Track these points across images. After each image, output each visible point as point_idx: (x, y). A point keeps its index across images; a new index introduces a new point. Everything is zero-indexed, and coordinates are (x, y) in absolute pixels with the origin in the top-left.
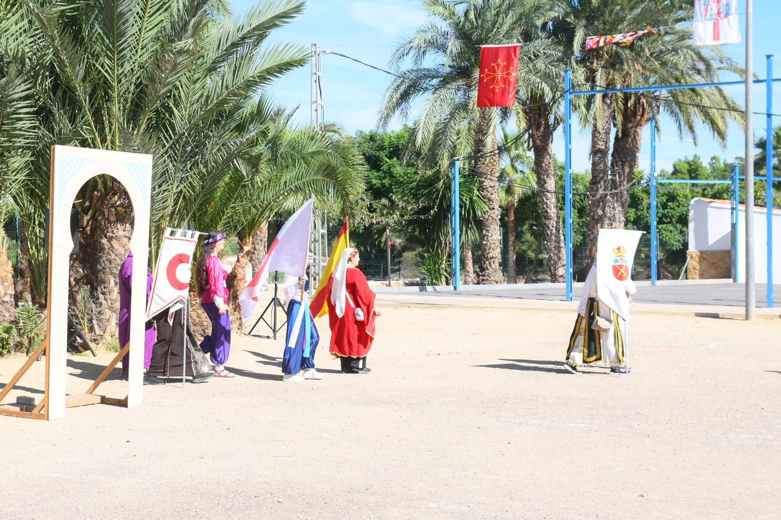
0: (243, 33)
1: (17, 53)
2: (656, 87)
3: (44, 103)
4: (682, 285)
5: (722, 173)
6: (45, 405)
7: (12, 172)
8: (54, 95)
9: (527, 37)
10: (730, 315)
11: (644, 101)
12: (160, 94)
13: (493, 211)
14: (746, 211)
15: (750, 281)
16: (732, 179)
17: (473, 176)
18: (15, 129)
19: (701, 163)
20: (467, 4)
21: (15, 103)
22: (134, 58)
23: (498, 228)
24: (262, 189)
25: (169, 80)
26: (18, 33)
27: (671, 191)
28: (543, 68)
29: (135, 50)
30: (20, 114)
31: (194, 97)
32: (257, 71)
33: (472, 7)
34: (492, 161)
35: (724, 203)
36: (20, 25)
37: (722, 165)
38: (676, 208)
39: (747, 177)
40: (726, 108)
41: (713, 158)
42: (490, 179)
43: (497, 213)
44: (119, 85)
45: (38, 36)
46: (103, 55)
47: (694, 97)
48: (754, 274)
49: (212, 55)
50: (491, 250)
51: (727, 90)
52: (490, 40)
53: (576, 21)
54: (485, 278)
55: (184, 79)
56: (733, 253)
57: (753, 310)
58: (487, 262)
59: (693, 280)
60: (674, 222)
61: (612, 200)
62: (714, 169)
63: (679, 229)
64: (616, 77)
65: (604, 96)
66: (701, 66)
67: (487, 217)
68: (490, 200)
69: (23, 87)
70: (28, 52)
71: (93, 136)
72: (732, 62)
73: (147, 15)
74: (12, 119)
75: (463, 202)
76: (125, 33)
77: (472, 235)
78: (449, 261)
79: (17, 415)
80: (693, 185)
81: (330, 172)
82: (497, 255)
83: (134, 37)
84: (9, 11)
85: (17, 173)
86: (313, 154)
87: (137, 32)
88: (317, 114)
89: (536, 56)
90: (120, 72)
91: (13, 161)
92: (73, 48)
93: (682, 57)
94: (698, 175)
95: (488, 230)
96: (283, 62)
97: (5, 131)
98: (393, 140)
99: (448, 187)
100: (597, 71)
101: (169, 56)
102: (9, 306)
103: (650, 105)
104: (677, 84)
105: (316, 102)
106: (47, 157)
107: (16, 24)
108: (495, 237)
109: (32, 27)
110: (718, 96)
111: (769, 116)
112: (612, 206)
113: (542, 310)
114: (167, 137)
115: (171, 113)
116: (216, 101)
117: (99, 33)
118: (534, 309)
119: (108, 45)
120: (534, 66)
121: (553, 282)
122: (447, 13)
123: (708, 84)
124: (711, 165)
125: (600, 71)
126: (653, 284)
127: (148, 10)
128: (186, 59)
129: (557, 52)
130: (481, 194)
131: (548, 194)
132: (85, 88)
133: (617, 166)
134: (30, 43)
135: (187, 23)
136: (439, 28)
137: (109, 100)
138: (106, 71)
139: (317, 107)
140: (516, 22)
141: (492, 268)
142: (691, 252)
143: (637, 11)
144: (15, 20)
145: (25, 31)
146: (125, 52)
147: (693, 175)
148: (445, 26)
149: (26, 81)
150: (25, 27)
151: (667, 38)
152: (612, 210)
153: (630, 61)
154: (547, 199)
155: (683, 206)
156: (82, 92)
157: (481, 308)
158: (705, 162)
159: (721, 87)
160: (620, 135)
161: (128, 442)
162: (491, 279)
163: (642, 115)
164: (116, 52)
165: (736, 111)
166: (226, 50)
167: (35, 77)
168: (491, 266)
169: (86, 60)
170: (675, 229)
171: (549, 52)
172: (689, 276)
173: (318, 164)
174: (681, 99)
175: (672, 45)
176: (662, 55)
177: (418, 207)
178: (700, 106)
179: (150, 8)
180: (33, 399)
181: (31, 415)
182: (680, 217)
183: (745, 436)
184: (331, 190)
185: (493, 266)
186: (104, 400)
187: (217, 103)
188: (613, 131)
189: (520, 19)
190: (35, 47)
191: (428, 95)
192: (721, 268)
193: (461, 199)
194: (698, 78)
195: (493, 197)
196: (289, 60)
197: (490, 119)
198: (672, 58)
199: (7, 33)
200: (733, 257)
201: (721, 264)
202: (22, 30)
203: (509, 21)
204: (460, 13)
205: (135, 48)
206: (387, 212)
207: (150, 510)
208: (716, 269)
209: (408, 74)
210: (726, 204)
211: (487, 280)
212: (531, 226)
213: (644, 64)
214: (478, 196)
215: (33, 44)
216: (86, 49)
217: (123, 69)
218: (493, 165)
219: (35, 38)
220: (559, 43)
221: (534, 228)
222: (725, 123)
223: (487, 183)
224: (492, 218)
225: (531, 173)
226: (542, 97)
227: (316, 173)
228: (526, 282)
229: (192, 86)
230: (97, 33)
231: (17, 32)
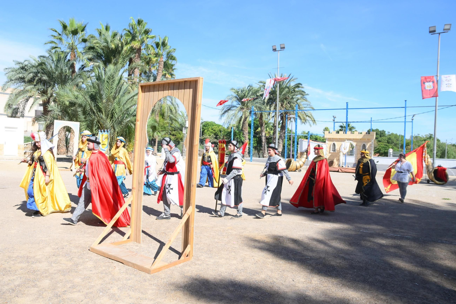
13: (246, 140)
130: (243, 136)
141: (246, 154)
148: (235, 95)
198: (292, 104)
210: (307, 141)
213: (285, 105)
223: (245, 133)
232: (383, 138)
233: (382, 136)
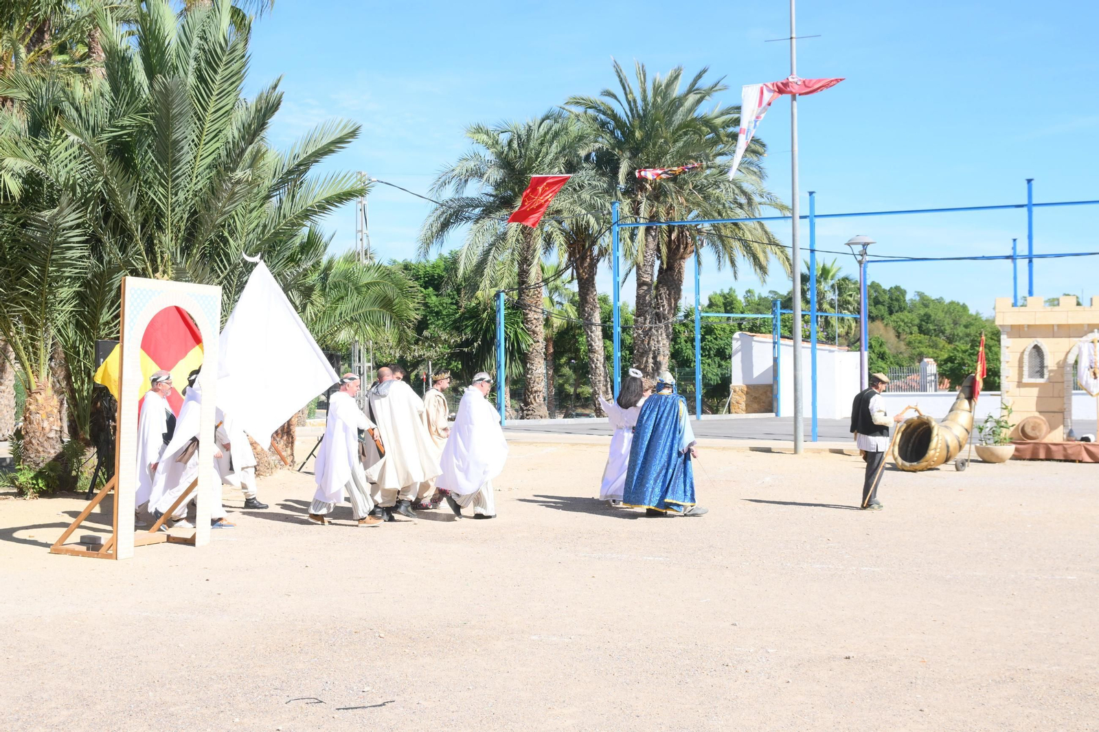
0: (299, 160)
1: (69, 180)
2: (697, 221)
3: (93, 231)
4: (726, 420)
5: (756, 306)
6: (113, 544)
7: (59, 304)
8: (106, 223)
9: (571, 167)
10: (780, 449)
11: (688, 233)
12: (217, 223)
13: (538, 344)
14: (795, 346)
15: (799, 414)
16: (773, 312)
17: (518, 308)
18: (64, 258)
19: (736, 296)
20: (510, 133)
21: (65, 232)
22: (188, 186)
23: (542, 361)
24: (316, 321)
25: (226, 209)
26: (68, 160)
27: (710, 324)
28: (588, 199)
29: (189, 178)
30: (70, 243)
31: (251, 226)
32: (316, 200)
33: (516, 136)
34: (536, 292)
35: (766, 337)
36: (70, 151)
37: (757, 299)
38: (713, 341)
39: (794, 312)
40: (768, 242)
41: (749, 291)
42: (535, 311)
43: (541, 346)
44: (173, 214)
45: (88, 163)
46: (157, 183)
47: (737, 230)
48: (802, 408)
49: (268, 182)
50: (536, 384)
51: (768, 225)
52: (535, 169)
53: (621, 153)
54: (529, 412)
55: (239, 209)
56: (775, 387)
57: (801, 444)
58: (531, 396)
59: (736, 414)
60: (713, 355)
61: (656, 333)
62: (748, 303)
63: (717, 362)
64: (660, 209)
65: (648, 230)
66: (743, 200)
67: (531, 350)
68: (534, 332)
69: (74, 216)
70: (78, 179)
71: (144, 266)
72: (771, 196)
73: (203, 142)
74: (62, 248)
75: (507, 335)
76: (179, 161)
77: (517, 369)
78: (493, 395)
79: (83, 554)
80: (729, 318)
81: (386, 303)
82: (541, 389)
83: (189, 165)
84: (59, 138)
85: (65, 304)
86: (368, 285)
87: (192, 160)
88: (362, 243)
89: (581, 187)
90: (173, 201)
91: (61, 292)
92: (124, 176)
93: (724, 191)
94: (734, 308)
95: (532, 364)
96: (343, 191)
97: (54, 260)
98: (428, 269)
99: (493, 319)
100: (641, 203)
101: (226, 185)
102: (54, 442)
103: (693, 238)
104: (720, 217)
105: (361, 231)
106: (96, 289)
107: (66, 150)
108: (539, 371)
109: (82, 154)
110: (760, 230)
111: (812, 251)
112: (656, 340)
113: (593, 445)
114: (222, 266)
115: (226, 242)
116: (273, 231)
117: (153, 161)
118: (585, 444)
119: (162, 173)
120: (579, 197)
121: (598, 416)
122: (490, 142)
123: (750, 219)
124: (745, 298)
125: (644, 203)
126: (698, 419)
127: (204, 138)
128: (244, 188)
129: (603, 183)
130: (525, 327)
131: (593, 327)
132: (137, 217)
133: (661, 299)
134: (81, 169)
135: (243, 151)
136: (483, 157)
137: (160, 228)
138: (160, 200)
139: (362, 237)
140: (560, 152)
141: (537, 403)
142: (734, 386)
143: (680, 144)
144: (65, 147)
145: (75, 158)
146: (180, 180)
147: (728, 308)
148: (489, 155)
149: (77, 209)
150: (76, 154)
151: (708, 172)
152: (656, 343)
153: (674, 194)
154: (591, 332)
155: (721, 339)
156: (133, 221)
157: (531, 443)
158: (740, 296)
159: (763, 222)
160: (665, 266)
161: (207, 580)
162: (535, 414)
163: (685, 248)
164: (170, 180)
165: (777, 245)
166: (281, 178)
167: (86, 204)
168: (535, 400)
169: (138, 188)
170: (713, 363)
171: (594, 183)
172: (732, 410)
173: (375, 295)
174: (723, 232)
175: (715, 178)
176: (705, 189)
177: (461, 340)
178: (742, 240)
179: (206, 135)
180: (100, 538)
181: (98, 554)
182: (718, 350)
183: (818, 566)
184: (388, 322)
185: (538, 400)
186: (170, 539)
187: (274, 233)
188: (658, 263)
189: (564, 149)
190: (85, 173)
191: (470, 224)
192: (763, 402)
193: (506, 332)
194: (740, 213)
195: (537, 329)
196: (349, 190)
197: (535, 250)
198: (714, 192)
199: (57, 159)
200: (775, 392)
201: (763, 398)
202: (72, 157)
203: (555, 148)
204: (504, 142)
205: (190, 176)
206: (429, 344)
207: (253, 646)
208: (759, 403)
209: (450, 203)
210: (768, 338)
211: (532, 415)
212: (570, 359)
213: (688, 197)
214: (522, 328)
215: (84, 170)
216: (139, 176)
217: (177, 197)
218: (538, 297)
219: (85, 164)
220: (603, 174)
221: (573, 361)
222: (766, 257)
223: (531, 315)
224: (537, 351)
225: (570, 306)
226: (587, 228)
227: (373, 303)
228: (565, 417)
229: (248, 216)
230: (150, 161)
231: (66, 158)
232: (902, 317)
233: (897, 308)
